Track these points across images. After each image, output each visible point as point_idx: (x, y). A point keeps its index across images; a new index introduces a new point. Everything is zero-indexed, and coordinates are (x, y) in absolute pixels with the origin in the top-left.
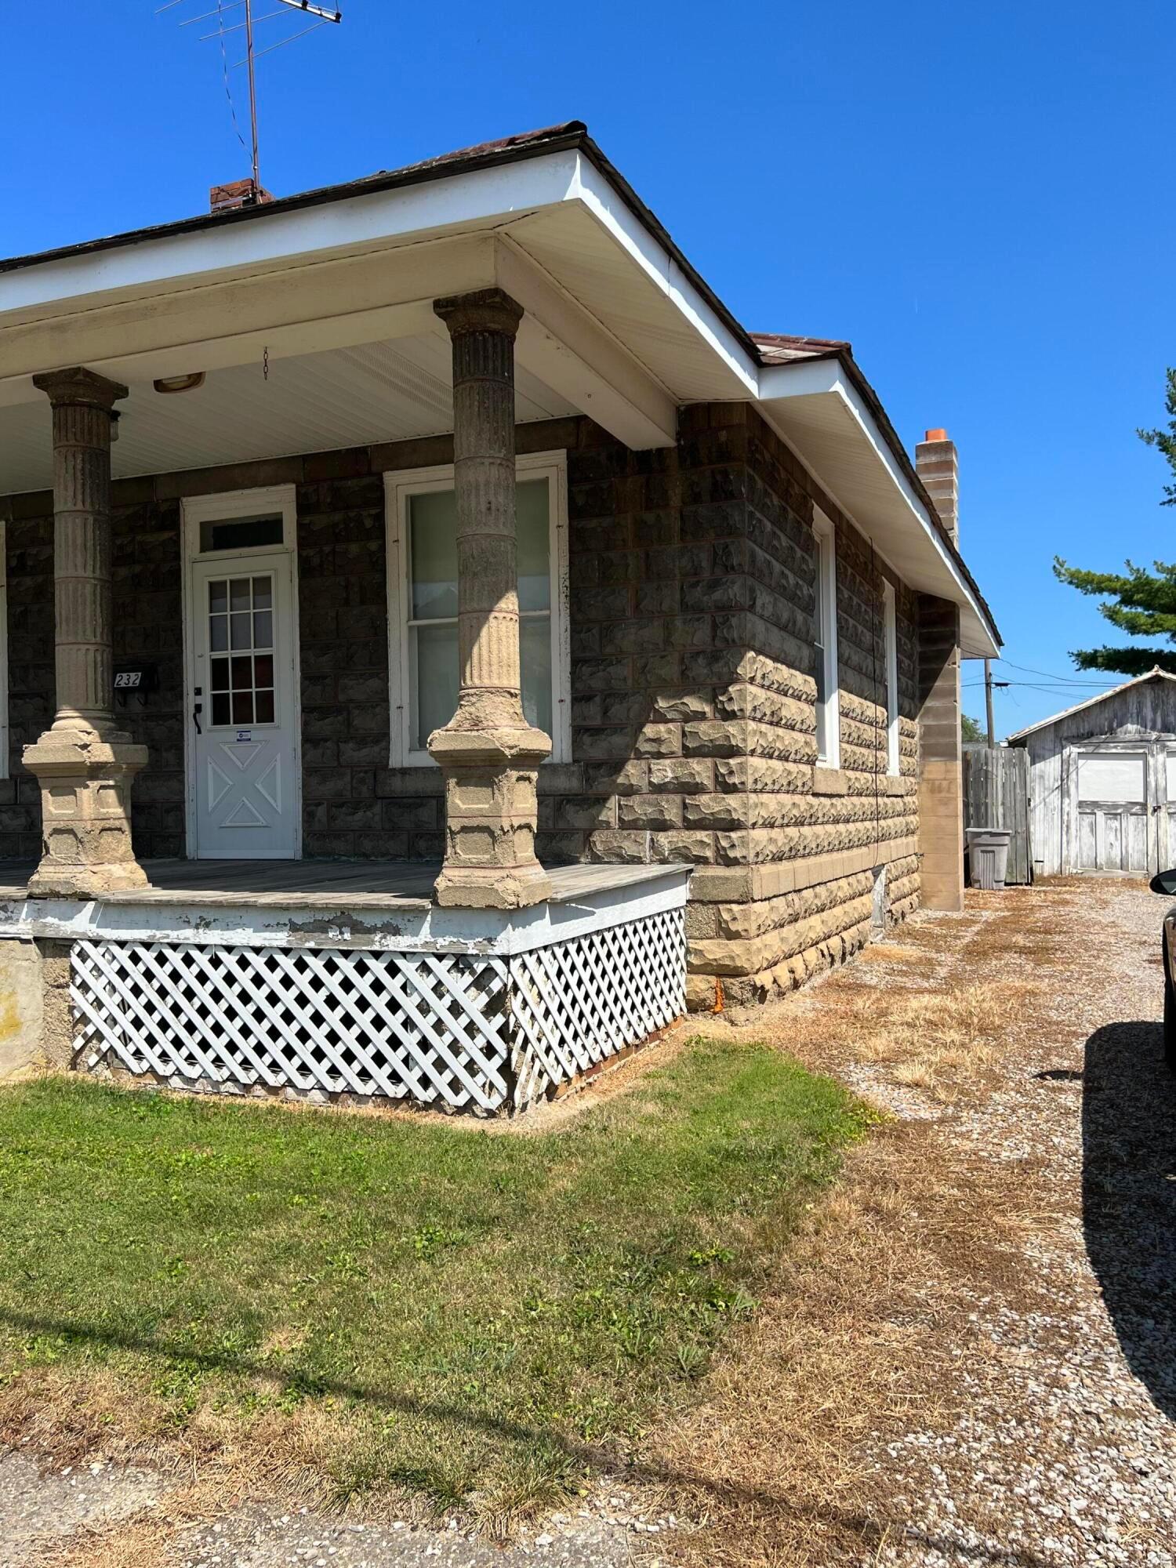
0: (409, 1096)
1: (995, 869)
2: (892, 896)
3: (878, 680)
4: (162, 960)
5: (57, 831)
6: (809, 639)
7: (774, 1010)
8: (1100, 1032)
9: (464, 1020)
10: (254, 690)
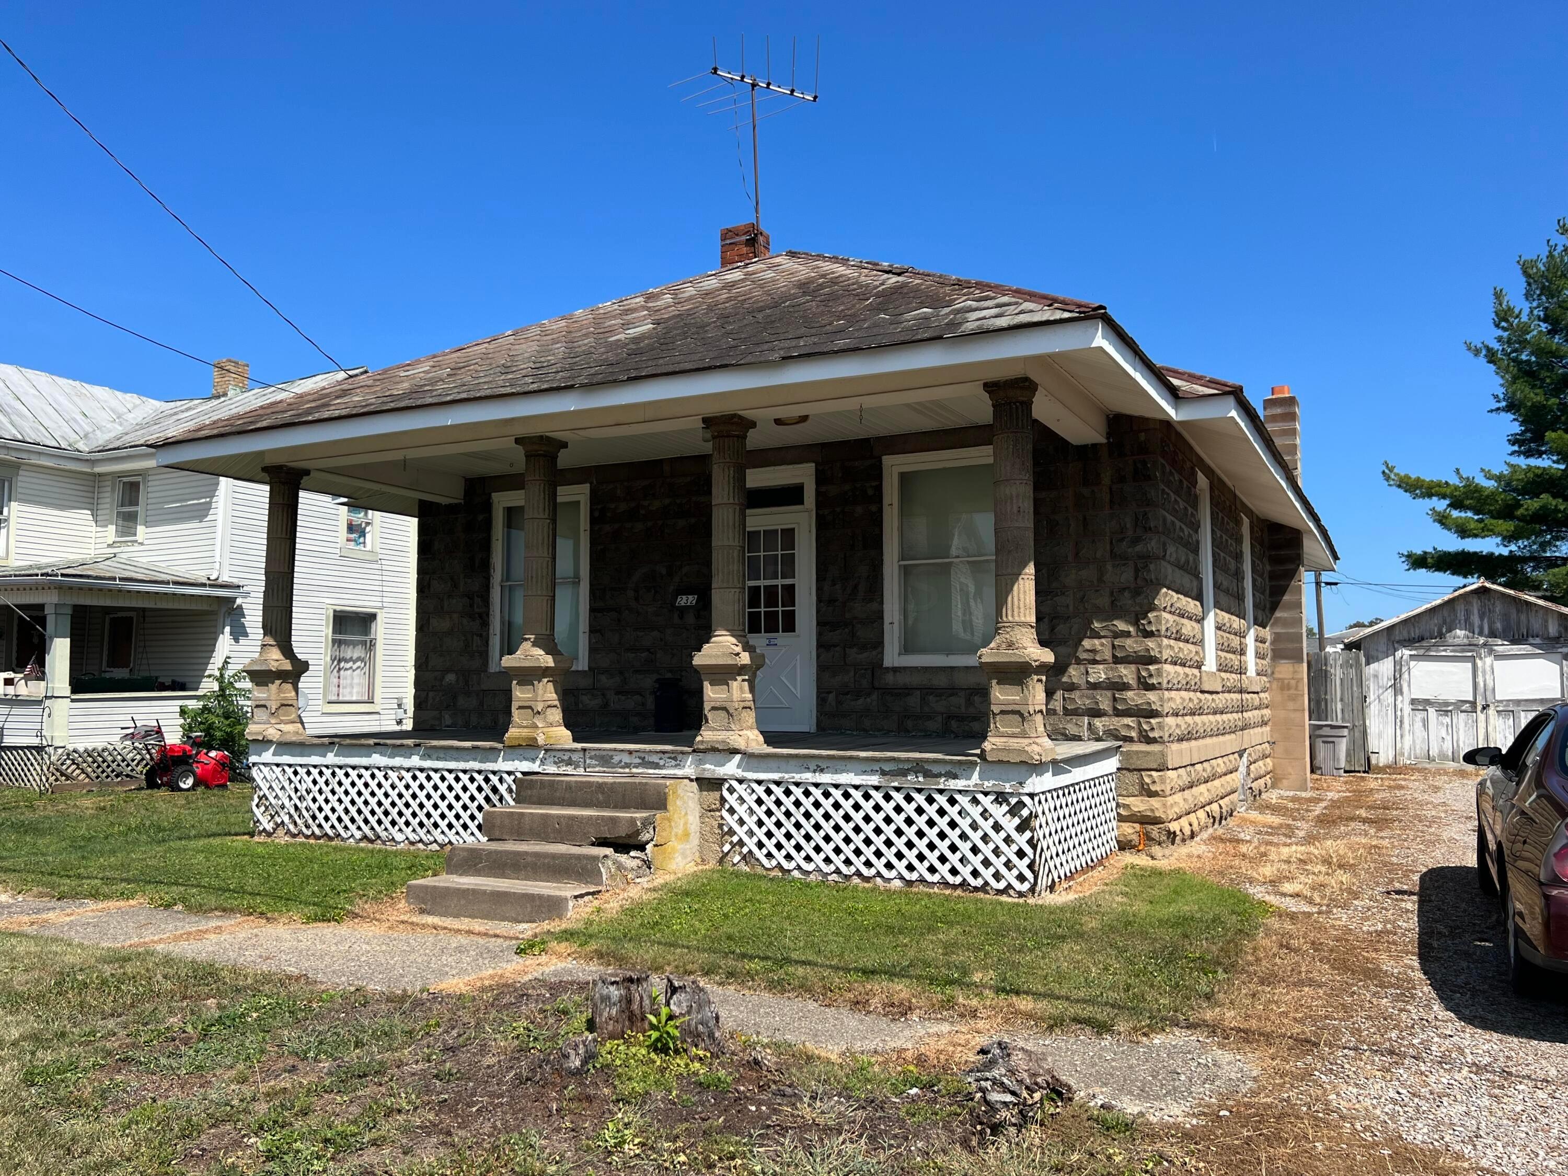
0: (964, 884)
1: (1335, 758)
2: (1252, 776)
3: (1240, 598)
4: (788, 793)
5: (714, 709)
6: (1196, 574)
7: (1183, 850)
8: (1432, 871)
9: (1003, 834)
10: (780, 609)
